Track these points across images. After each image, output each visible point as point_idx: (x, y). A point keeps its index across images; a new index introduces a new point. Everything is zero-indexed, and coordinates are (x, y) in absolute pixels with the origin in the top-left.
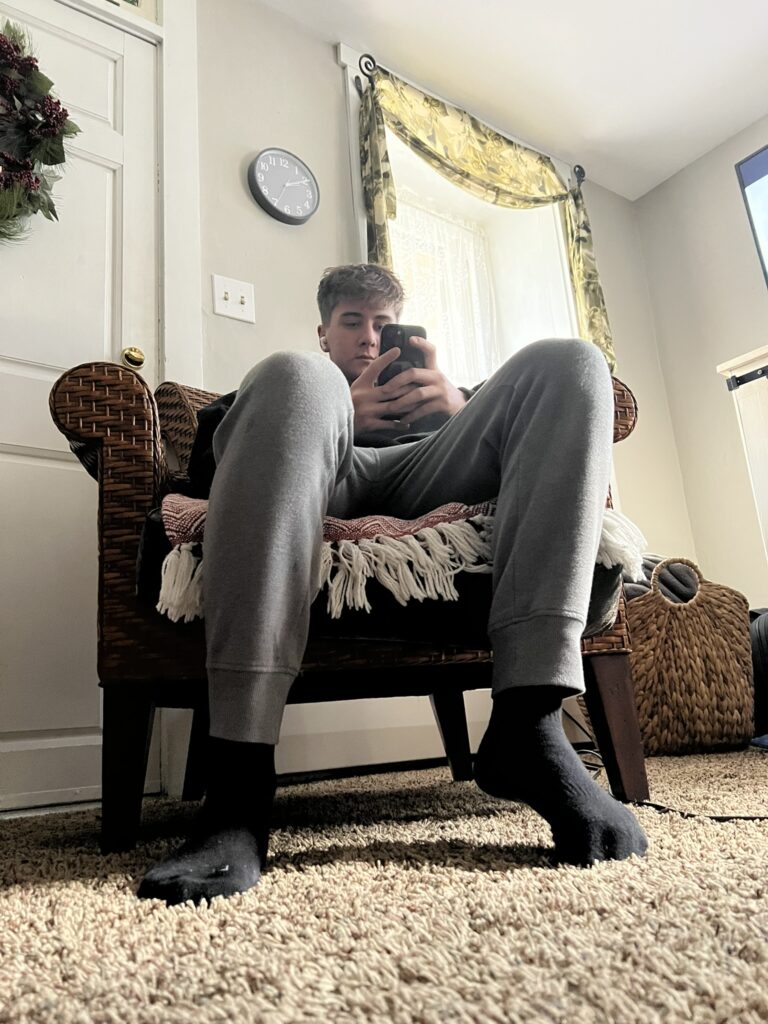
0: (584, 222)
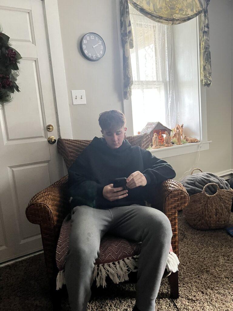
0: (207, 24)
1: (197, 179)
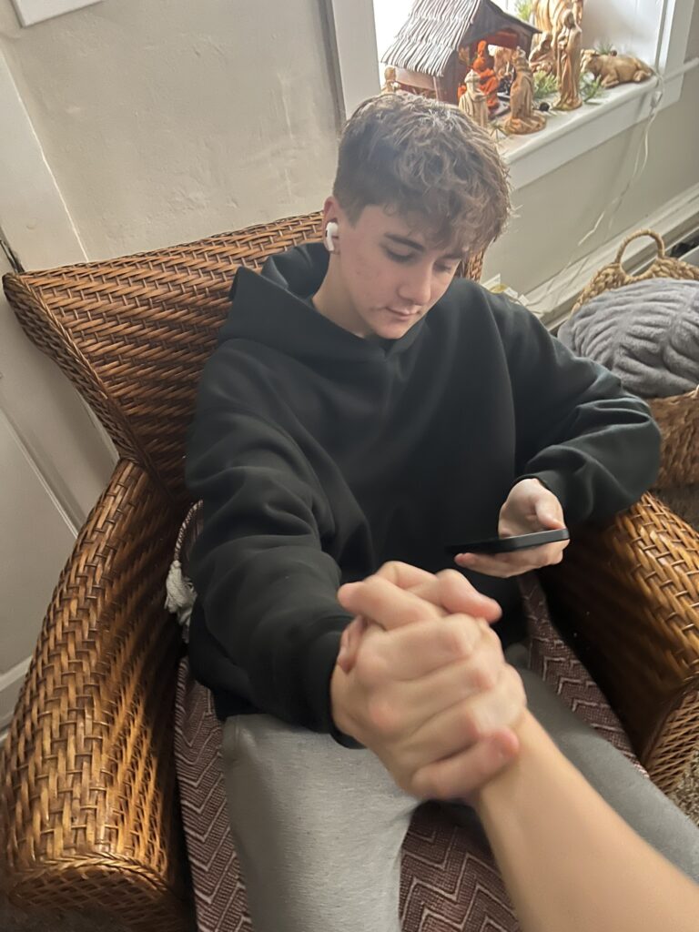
1: (672, 332)
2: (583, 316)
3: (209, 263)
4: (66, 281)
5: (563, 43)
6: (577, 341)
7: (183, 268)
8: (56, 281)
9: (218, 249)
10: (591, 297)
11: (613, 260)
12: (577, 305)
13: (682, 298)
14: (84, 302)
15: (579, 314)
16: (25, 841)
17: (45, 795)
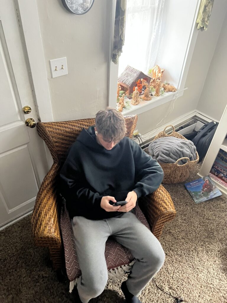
1: (172, 149)
2: (155, 143)
3: (79, 125)
4: (51, 126)
5: (157, 82)
6: (153, 148)
7: (74, 126)
8: (49, 125)
9: (81, 123)
10: (158, 138)
11: (163, 131)
12: (154, 140)
13: (175, 143)
14: (54, 130)
15: (154, 142)
16: (39, 231)
17: (43, 223)
